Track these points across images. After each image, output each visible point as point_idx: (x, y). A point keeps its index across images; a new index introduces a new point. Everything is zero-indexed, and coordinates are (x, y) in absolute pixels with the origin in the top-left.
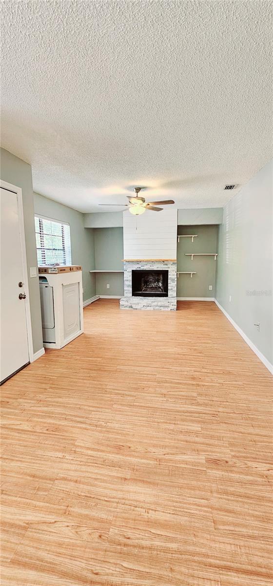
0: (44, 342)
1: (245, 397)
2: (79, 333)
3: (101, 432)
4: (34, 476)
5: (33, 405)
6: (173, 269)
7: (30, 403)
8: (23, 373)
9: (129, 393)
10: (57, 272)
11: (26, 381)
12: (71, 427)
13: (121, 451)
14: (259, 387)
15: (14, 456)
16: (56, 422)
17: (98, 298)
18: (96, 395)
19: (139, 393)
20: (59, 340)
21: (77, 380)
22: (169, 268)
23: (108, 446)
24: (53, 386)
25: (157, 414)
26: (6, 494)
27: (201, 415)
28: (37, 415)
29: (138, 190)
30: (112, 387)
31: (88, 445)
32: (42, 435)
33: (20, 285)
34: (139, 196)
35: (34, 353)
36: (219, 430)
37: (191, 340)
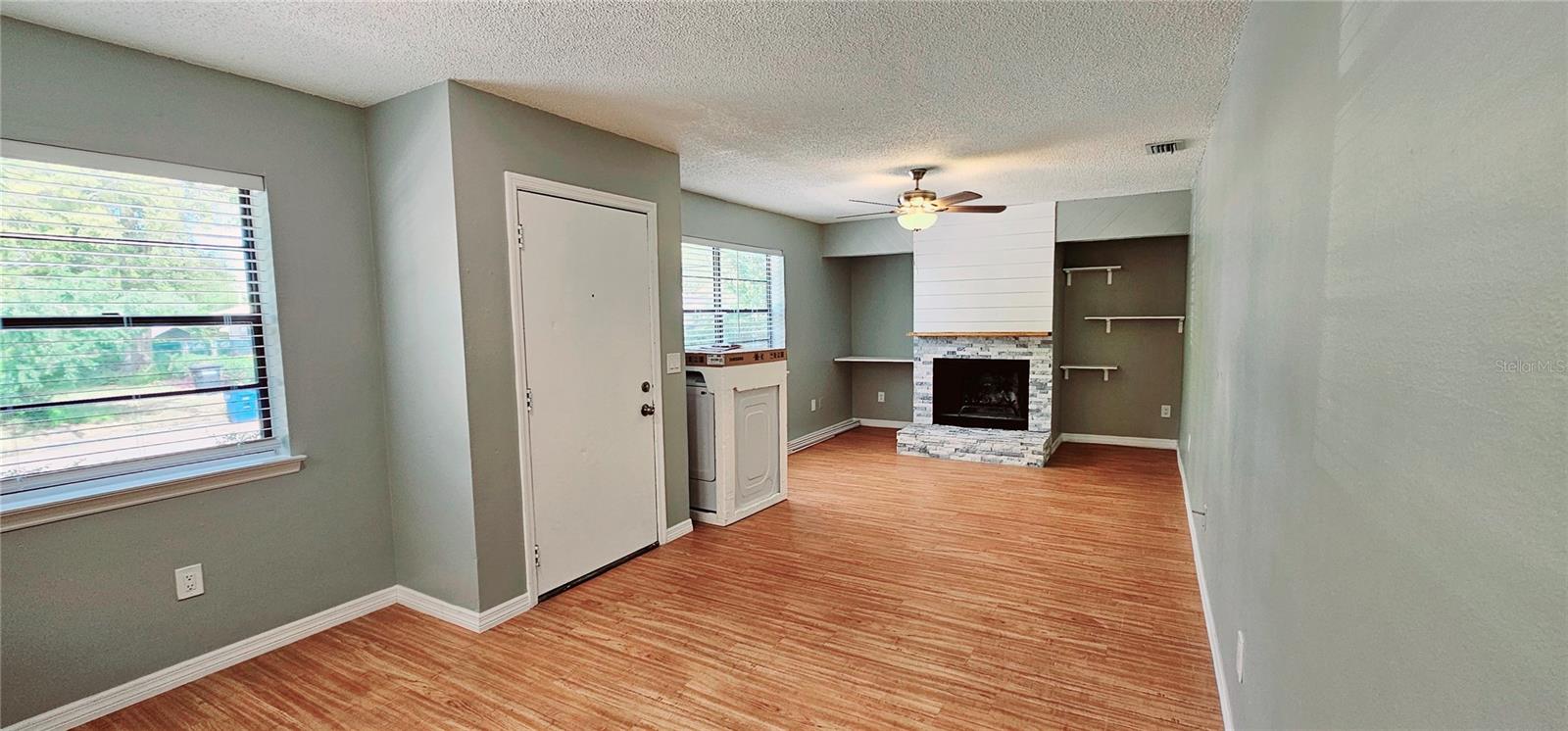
0: (691, 508)
1: (1092, 674)
2: (774, 498)
3: (737, 676)
4: (604, 713)
5: (639, 615)
6: (1044, 358)
7: (636, 611)
8: (641, 561)
9: (824, 624)
10: (722, 364)
11: (641, 574)
12: (690, 659)
13: (760, 712)
14: (1149, 662)
15: (584, 682)
16: (667, 648)
17: (858, 424)
18: (757, 618)
19: (843, 628)
20: (725, 509)
21: (732, 587)
22: (1031, 354)
23: (741, 699)
24: (685, 590)
25: (863, 669)
26: (556, 725)
27: (956, 687)
28: (639, 631)
29: (919, 173)
30: (797, 610)
31: (708, 691)
32: (637, 661)
33: (645, 388)
34: (921, 188)
35: (668, 527)
36: (981, 719)
37: (1035, 540)
